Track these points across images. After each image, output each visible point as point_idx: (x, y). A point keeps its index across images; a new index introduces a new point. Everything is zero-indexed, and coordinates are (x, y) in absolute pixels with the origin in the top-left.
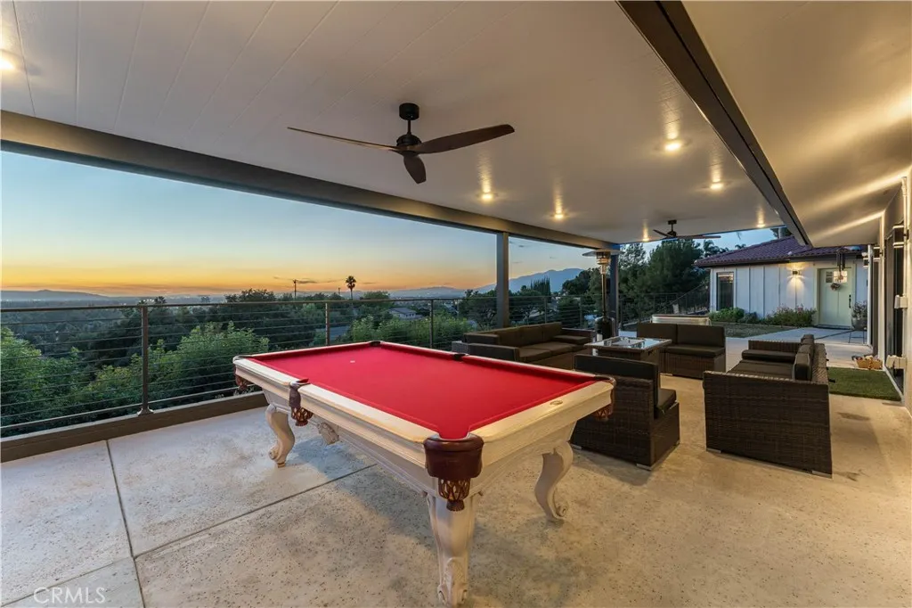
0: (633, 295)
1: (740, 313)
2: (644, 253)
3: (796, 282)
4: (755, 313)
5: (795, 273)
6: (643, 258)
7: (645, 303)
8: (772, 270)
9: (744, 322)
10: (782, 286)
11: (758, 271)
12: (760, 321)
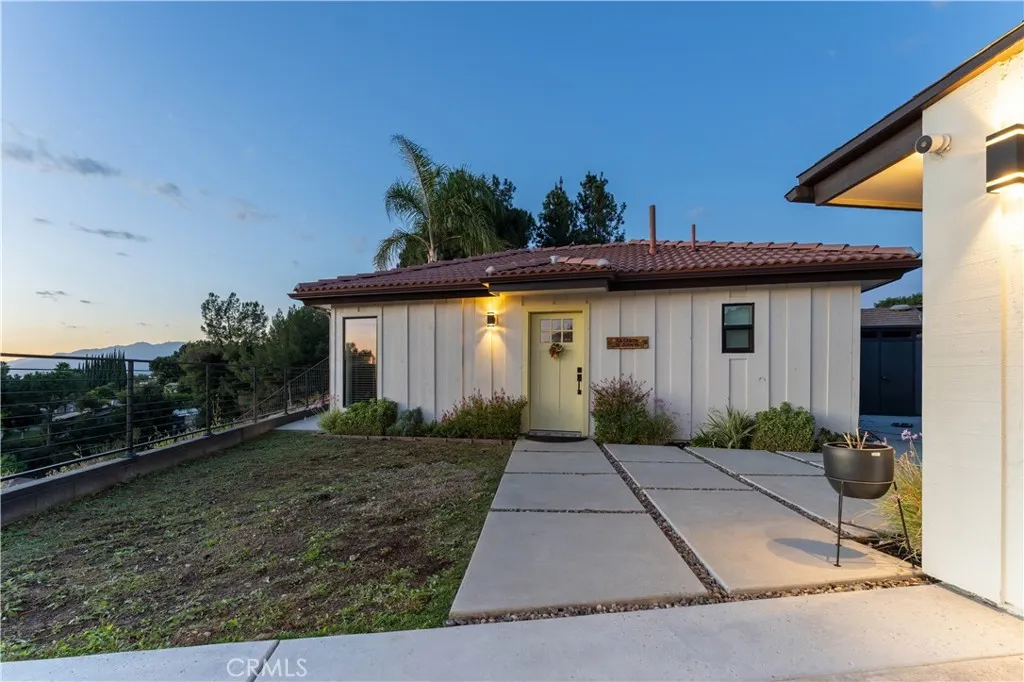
0: (249, 377)
1: (391, 412)
2: (266, 319)
3: (492, 339)
4: (419, 411)
5: (491, 320)
6: (264, 326)
7: (265, 389)
8: (451, 313)
9: (399, 434)
10: (467, 348)
11: (424, 313)
12: (431, 430)
